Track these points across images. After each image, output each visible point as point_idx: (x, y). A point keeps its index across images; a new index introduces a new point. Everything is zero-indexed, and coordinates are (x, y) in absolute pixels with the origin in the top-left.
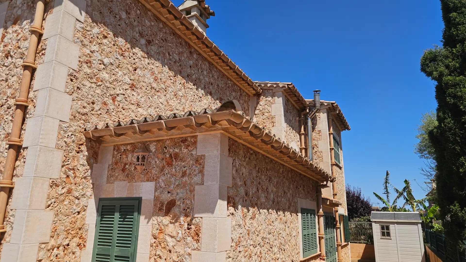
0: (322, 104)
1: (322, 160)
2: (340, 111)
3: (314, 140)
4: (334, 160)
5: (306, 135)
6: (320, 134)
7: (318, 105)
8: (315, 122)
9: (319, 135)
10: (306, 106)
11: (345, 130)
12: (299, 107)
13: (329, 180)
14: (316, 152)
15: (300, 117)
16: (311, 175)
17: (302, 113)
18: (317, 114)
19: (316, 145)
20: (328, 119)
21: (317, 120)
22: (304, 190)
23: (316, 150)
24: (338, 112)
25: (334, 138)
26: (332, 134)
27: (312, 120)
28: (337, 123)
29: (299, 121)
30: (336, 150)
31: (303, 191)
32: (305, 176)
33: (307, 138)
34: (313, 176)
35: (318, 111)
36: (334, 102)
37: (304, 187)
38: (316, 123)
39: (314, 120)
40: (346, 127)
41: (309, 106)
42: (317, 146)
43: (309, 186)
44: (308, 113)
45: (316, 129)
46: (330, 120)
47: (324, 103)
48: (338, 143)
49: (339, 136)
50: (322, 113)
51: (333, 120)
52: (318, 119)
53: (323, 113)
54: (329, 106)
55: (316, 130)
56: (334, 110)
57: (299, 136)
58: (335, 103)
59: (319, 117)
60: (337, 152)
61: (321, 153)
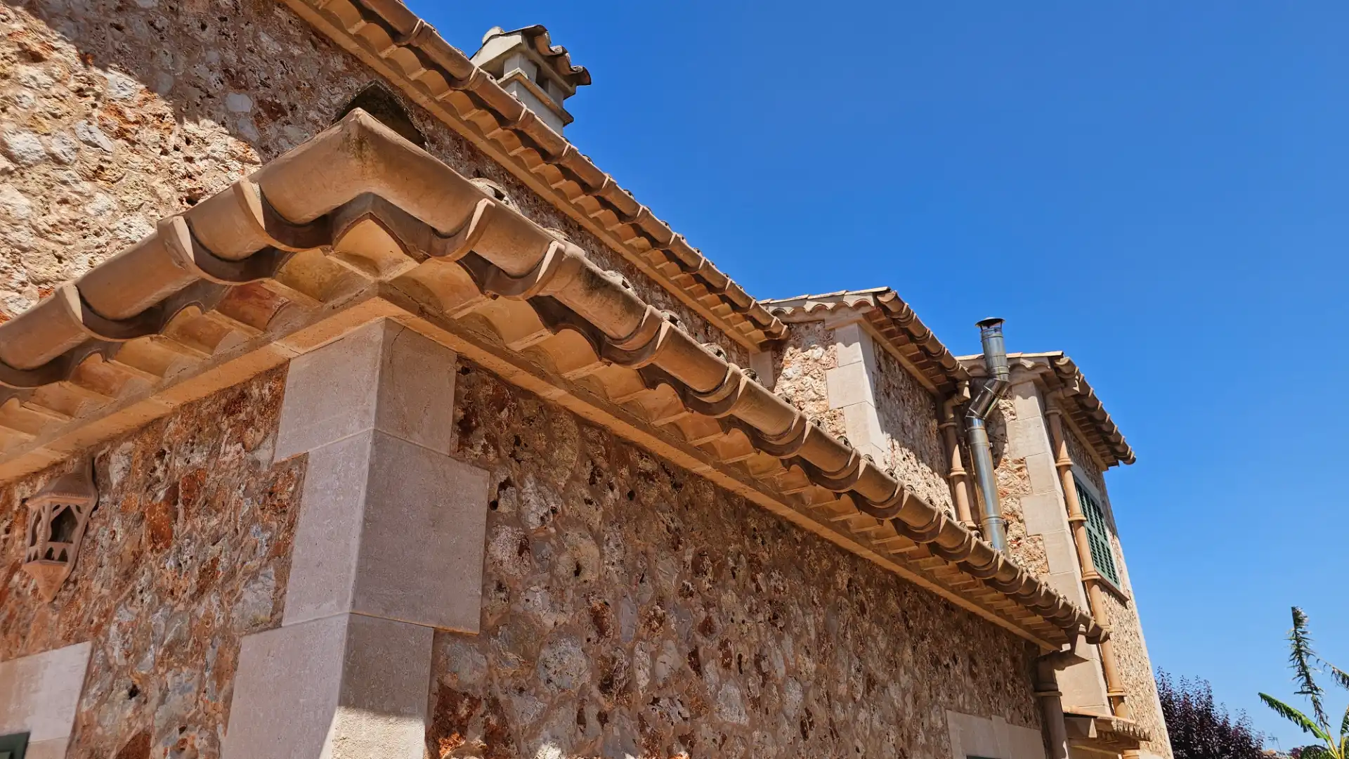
0: (1015, 366)
1: (1046, 567)
2: (1084, 385)
3: (1004, 494)
4: (1092, 569)
5: (973, 481)
6: (1025, 472)
7: (1001, 369)
8: (999, 431)
9: (1020, 476)
10: (957, 376)
11: (1117, 464)
12: (932, 381)
13: (1082, 633)
14: (1019, 539)
15: (941, 419)
16: (1000, 613)
17: (949, 405)
18: (1003, 403)
19: (1014, 514)
20: (1046, 417)
21: (1004, 425)
22: (974, 676)
23: (1017, 532)
24: (1077, 389)
25: (1078, 487)
26: (1068, 467)
27: (987, 425)
28: (1083, 439)
29: (942, 433)
30: (1095, 531)
31: (968, 680)
32: (972, 616)
33: (978, 491)
34: (1009, 618)
35: (1005, 390)
36: (1059, 353)
37: (973, 661)
38: (1004, 435)
39: (994, 424)
40: (1116, 453)
41: (970, 378)
42: (1020, 518)
43: (999, 662)
44: (969, 402)
45: (1006, 457)
46: (1056, 420)
47: (1022, 360)
48: (1097, 509)
49: (1099, 484)
50: (1019, 398)
51: (1065, 425)
52: (1008, 418)
53: (1025, 397)
54: (1043, 370)
55: (1006, 460)
56: (1062, 385)
57: (947, 486)
58: (1061, 357)
59: (1012, 414)
60: (1101, 538)
61: (1039, 543)
